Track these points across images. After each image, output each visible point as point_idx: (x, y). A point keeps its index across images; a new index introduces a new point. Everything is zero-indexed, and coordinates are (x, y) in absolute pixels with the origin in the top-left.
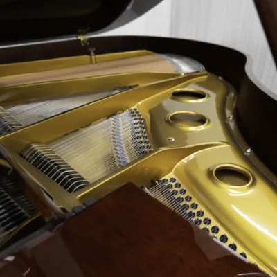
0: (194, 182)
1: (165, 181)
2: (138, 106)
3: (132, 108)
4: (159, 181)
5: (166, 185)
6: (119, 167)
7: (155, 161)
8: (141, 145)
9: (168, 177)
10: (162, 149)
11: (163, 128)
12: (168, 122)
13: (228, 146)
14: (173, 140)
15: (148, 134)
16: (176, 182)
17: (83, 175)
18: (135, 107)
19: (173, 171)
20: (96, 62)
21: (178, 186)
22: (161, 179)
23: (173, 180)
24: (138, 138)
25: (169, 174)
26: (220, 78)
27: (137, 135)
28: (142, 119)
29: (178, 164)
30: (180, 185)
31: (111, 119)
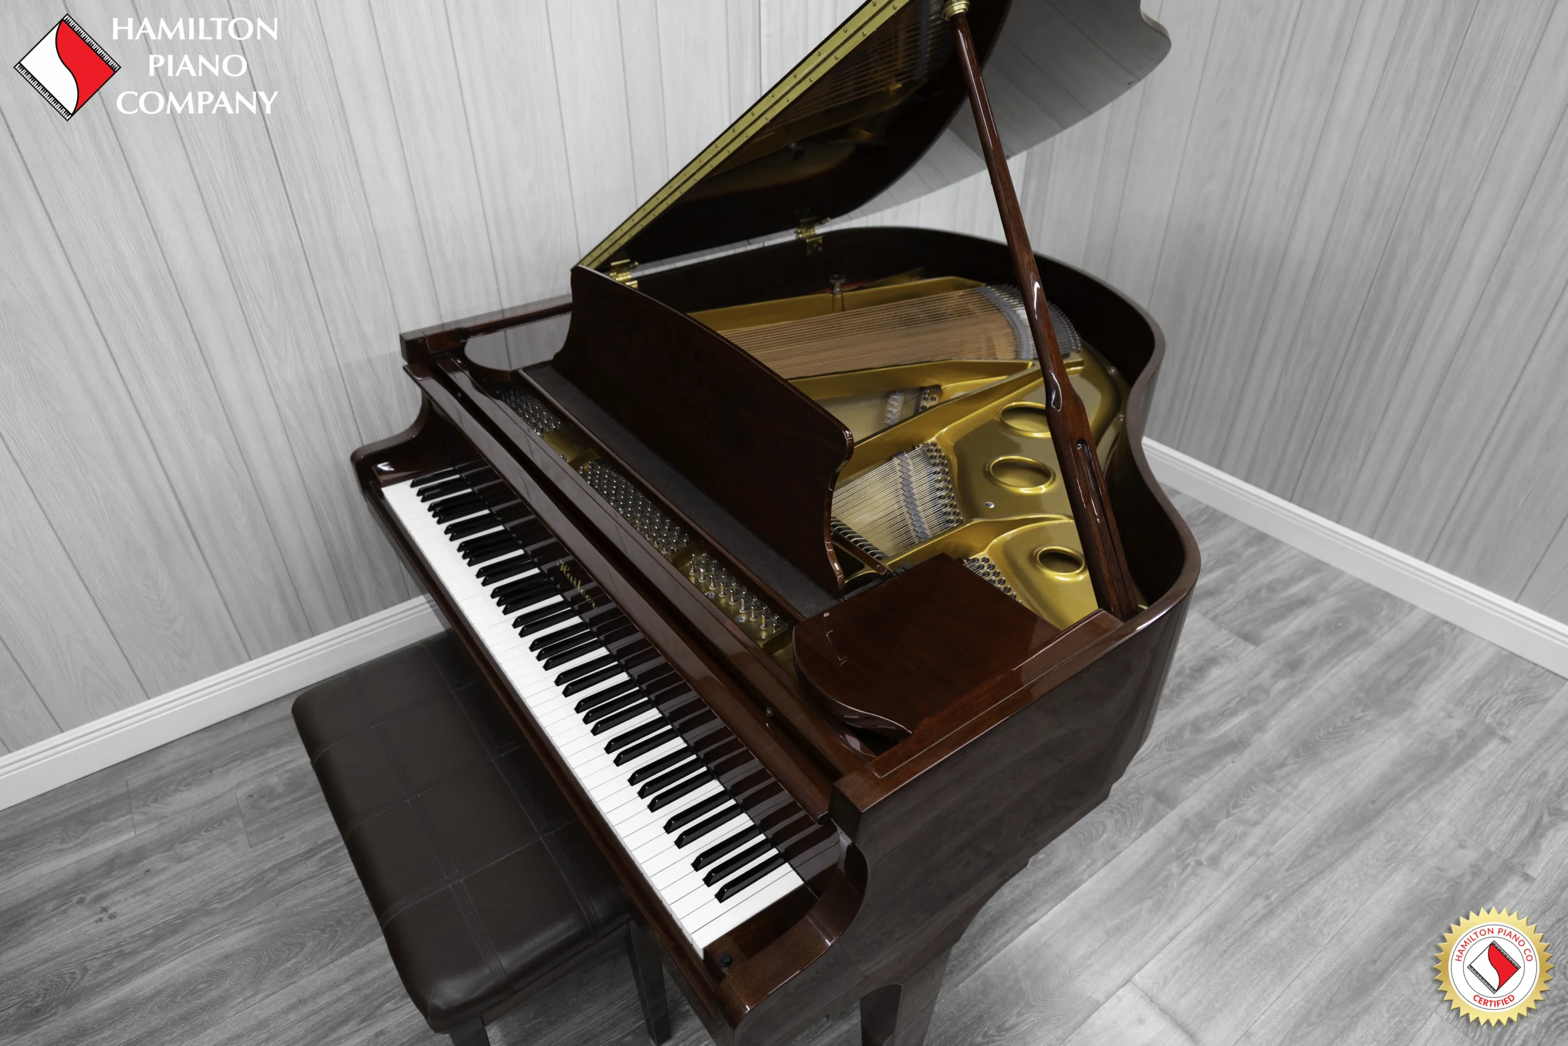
0: (1013, 564)
1: (974, 560)
2: (937, 438)
3: (929, 441)
4: (968, 560)
5: (977, 565)
6: (916, 541)
7: (964, 535)
8: (944, 510)
9: (980, 556)
10: (976, 521)
11: (978, 483)
12: (987, 475)
13: (1072, 521)
14: (992, 506)
15: (954, 485)
16: (990, 563)
17: (876, 545)
18: (933, 439)
19: (987, 549)
20: (843, 309)
21: (991, 567)
22: (971, 558)
23: (985, 560)
24: (940, 497)
25: (982, 553)
26: (1113, 371)
27: (939, 494)
28: (944, 458)
29: (995, 541)
30: (994, 566)
31: (896, 461)
